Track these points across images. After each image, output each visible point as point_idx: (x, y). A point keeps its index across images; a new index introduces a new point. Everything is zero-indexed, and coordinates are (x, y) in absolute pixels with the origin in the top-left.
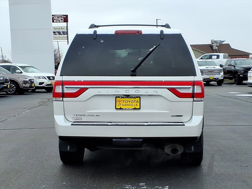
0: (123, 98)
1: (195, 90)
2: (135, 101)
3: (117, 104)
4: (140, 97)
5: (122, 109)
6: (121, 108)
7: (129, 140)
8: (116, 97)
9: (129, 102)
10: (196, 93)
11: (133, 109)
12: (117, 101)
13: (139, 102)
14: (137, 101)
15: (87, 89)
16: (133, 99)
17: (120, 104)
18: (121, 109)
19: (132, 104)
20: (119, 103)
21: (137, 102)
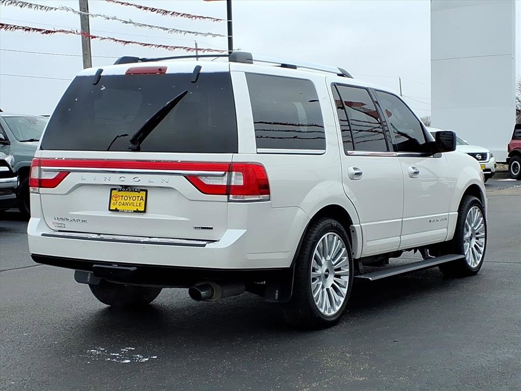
0: (122, 191)
1: (233, 179)
2: (138, 197)
3: (112, 201)
4: (146, 191)
5: (118, 211)
6: (116, 208)
7: (116, 266)
8: (112, 190)
9: (130, 198)
10: (233, 186)
11: (134, 211)
12: (112, 195)
13: (144, 200)
14: (142, 197)
15: (68, 172)
16: (136, 194)
17: (115, 202)
18: (116, 210)
19: (133, 202)
20: (116, 200)
21: (141, 199)
